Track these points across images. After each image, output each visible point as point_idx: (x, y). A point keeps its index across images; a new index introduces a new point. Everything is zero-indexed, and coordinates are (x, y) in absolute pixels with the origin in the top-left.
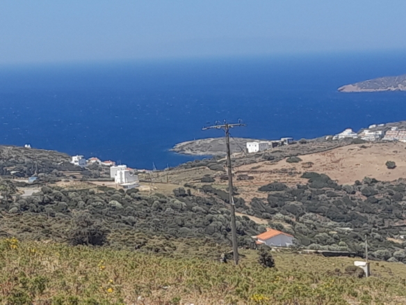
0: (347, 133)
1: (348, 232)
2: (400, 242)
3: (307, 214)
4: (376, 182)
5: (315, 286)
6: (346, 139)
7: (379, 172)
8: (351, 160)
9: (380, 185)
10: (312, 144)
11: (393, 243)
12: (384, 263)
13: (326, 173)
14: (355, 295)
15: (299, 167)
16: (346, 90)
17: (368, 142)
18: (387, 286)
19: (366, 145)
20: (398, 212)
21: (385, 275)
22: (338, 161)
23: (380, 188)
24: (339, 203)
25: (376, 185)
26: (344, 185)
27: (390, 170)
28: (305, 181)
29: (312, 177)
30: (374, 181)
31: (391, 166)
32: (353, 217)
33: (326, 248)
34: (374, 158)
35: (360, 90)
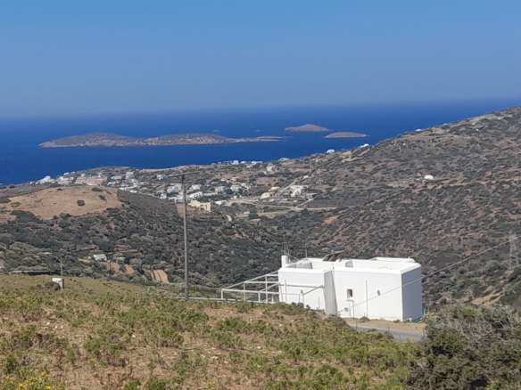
0: (47, 179)
1: (48, 255)
2: (88, 262)
3: (16, 243)
4: (70, 216)
5: (19, 299)
6: (46, 184)
7: (72, 209)
8: (50, 200)
9: (73, 218)
10: (19, 188)
11: (82, 262)
12: (76, 278)
13: (31, 210)
14: (51, 304)
15: (9, 207)
16: (46, 146)
17: (63, 186)
18: (76, 296)
19: (61, 188)
20: (87, 238)
21: (76, 288)
22: (40, 201)
23: (73, 221)
24: (41, 234)
25: (70, 219)
26: (45, 219)
27: (80, 207)
28: (14, 218)
29: (20, 214)
30: (68, 216)
31: (81, 203)
32: (52, 244)
33: (31, 269)
34: (68, 198)
35: (56, 146)
